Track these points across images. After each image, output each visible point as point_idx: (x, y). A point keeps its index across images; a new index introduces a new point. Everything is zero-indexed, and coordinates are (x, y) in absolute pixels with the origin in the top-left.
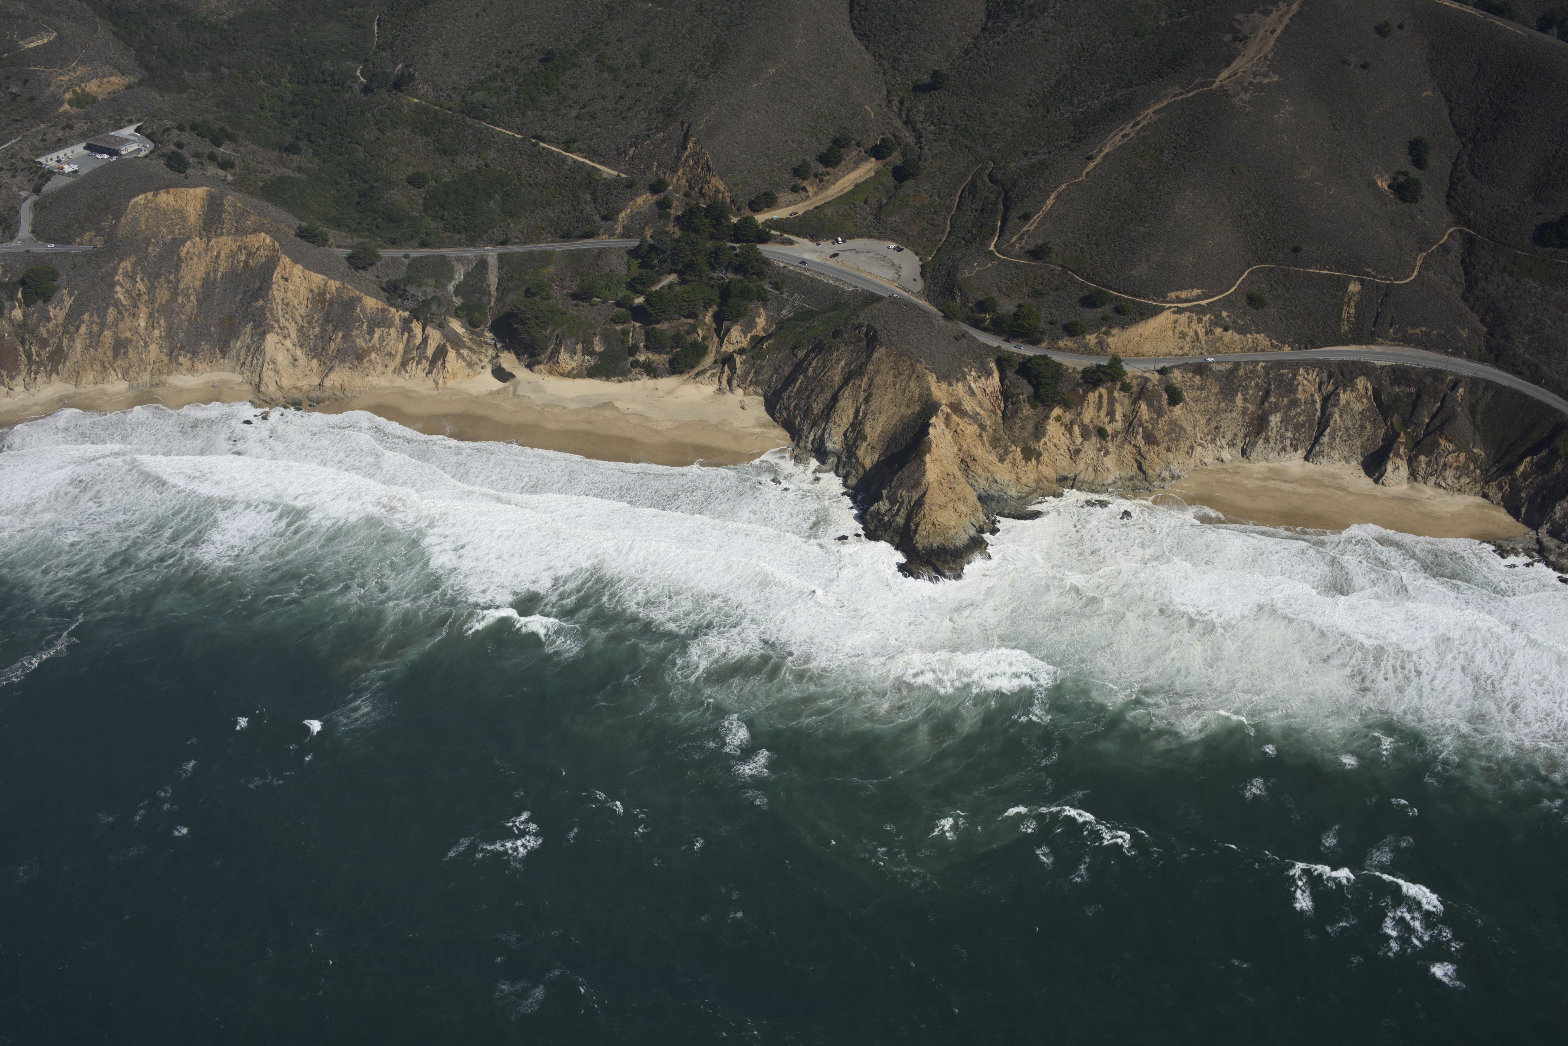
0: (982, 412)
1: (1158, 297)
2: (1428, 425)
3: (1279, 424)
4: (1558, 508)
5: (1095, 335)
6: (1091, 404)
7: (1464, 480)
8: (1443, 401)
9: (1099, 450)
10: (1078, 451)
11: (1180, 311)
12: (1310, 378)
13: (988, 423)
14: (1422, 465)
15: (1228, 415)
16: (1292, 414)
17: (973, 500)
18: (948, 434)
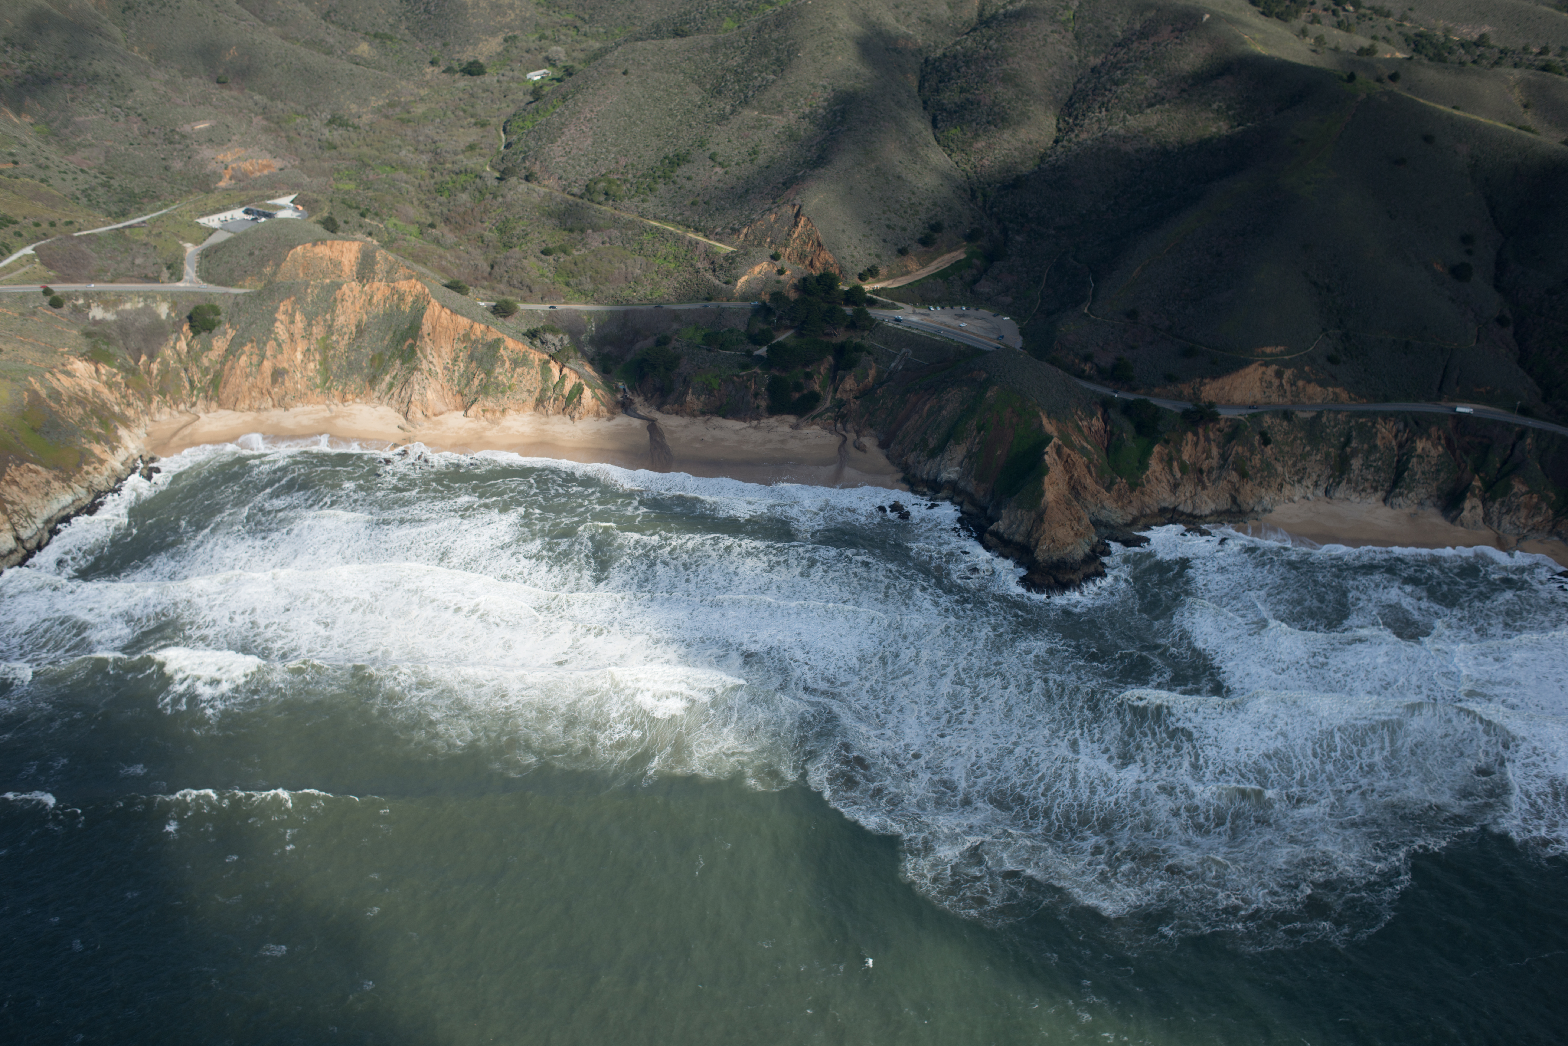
0: (1089, 447)
1: (1245, 351)
2: (1500, 469)
3: (1360, 467)
5: (1189, 385)
6: (1189, 442)
7: (1537, 519)
8: (1512, 449)
9: (1197, 484)
10: (1177, 485)
11: (1266, 364)
12: (1387, 427)
13: (1095, 457)
14: (1497, 505)
15: (1313, 458)
16: (1372, 458)
17: (1087, 521)
18: (1060, 463)
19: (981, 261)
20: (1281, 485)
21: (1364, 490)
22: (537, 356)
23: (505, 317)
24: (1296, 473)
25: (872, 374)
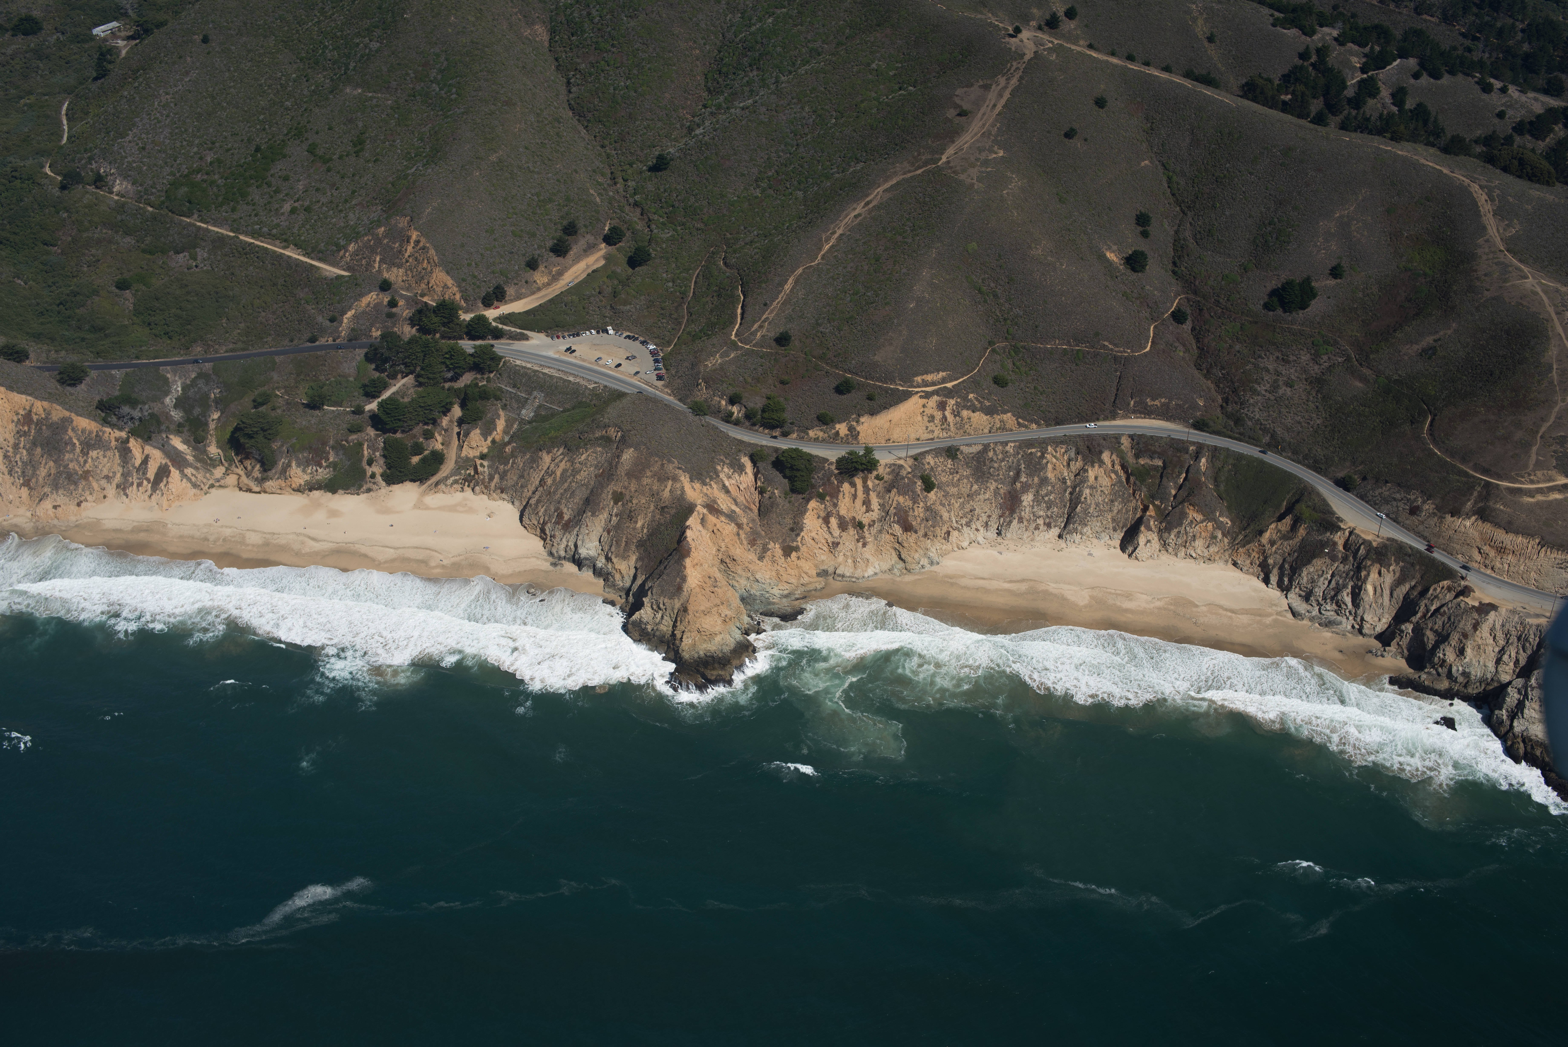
0: (737, 510)
1: (905, 382)
2: (1175, 496)
3: (1031, 503)
4: (1304, 573)
5: (845, 424)
6: (847, 495)
7: (1213, 549)
8: (1187, 472)
9: (858, 541)
10: (836, 544)
11: (927, 395)
12: (1058, 455)
13: (745, 521)
14: (1172, 536)
15: (982, 497)
16: (1043, 492)
17: (736, 602)
18: (706, 534)
19: (623, 268)
20: (948, 533)
21: (1037, 528)
22: (113, 435)
23: (73, 385)
24: (964, 516)
25: (501, 424)
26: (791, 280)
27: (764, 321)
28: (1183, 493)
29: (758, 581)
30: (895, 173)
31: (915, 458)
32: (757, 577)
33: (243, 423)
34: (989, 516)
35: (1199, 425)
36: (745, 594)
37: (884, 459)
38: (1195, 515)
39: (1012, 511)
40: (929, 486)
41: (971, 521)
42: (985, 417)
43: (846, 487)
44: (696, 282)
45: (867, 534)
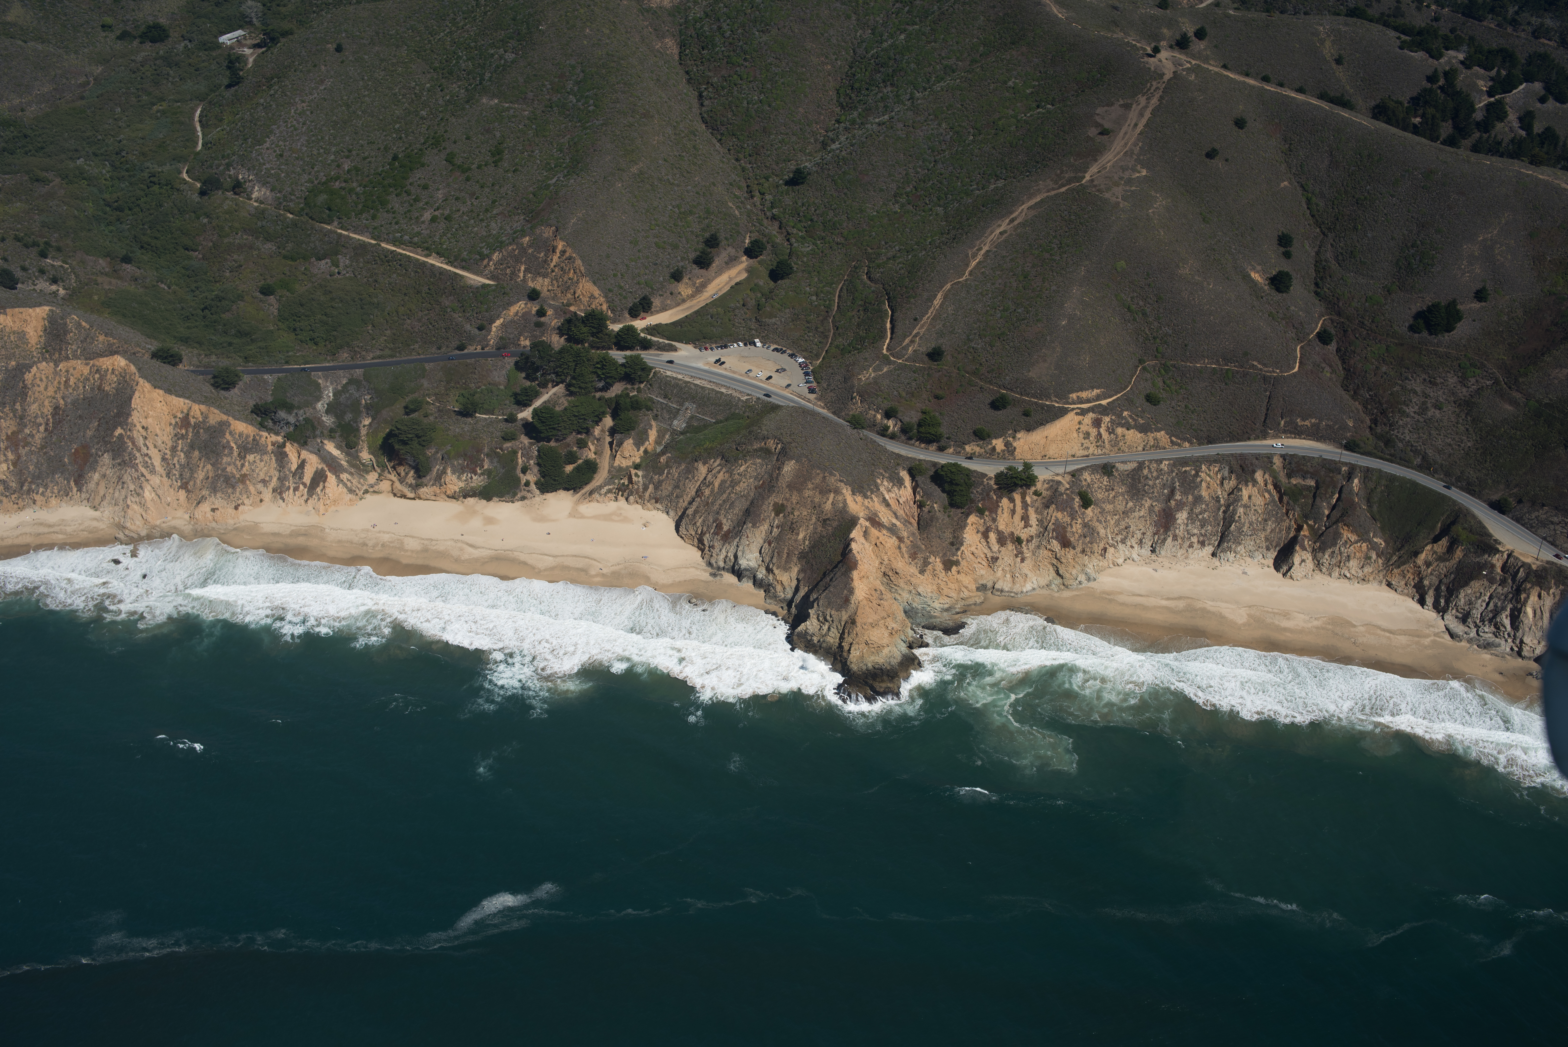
0: (898, 523)
1: (1060, 399)
2: (1328, 516)
3: (1186, 521)
4: (1462, 595)
5: (1001, 440)
6: (1006, 510)
7: (1368, 569)
8: (1340, 493)
9: (1016, 556)
10: (995, 559)
11: (1083, 412)
12: (1212, 474)
13: (905, 534)
14: (1326, 556)
15: (1136, 514)
16: (1198, 510)
17: (901, 615)
18: (869, 548)
19: (764, 281)
20: (1105, 549)
21: (1191, 546)
22: (269, 439)
23: (227, 389)
24: (1120, 533)
25: (653, 434)
26: (939, 296)
27: (915, 336)
28: (1336, 514)
29: (920, 594)
30: (1039, 191)
31: (1073, 474)
32: (919, 590)
33: (398, 429)
34: (1144, 534)
35: (1351, 447)
36: (908, 607)
37: (1042, 475)
38: (1349, 535)
39: (1167, 529)
40: (1086, 502)
41: (1126, 538)
42: (1139, 435)
43: (1005, 502)
44: (839, 296)
45: (1025, 550)
